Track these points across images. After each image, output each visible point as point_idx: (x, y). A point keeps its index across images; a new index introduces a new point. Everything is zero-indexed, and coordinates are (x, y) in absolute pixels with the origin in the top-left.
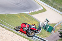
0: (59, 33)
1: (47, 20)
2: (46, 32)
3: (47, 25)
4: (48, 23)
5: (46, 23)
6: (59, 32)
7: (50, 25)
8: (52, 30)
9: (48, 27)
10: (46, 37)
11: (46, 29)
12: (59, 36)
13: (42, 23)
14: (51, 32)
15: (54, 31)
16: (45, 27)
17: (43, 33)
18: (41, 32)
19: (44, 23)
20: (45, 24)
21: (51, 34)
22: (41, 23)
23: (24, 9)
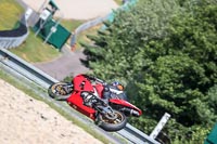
0: (83, 49)
1: (51, 3)
2: (44, 44)
3: (50, 23)
4: (53, 13)
5: (45, 15)
6: (83, 46)
7: (58, 23)
8: (66, 41)
9: (54, 30)
10: (39, 61)
11: (43, 33)
12: (82, 61)
13: (34, 11)
14: (60, 48)
16: (41, 26)
17: (31, 46)
19: (39, 14)
20: (44, 18)
21: (60, 55)
22: (29, 12)
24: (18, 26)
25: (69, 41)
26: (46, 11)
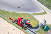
1: (45, 21)
2: (43, 30)
3: (45, 25)
4: (45, 23)
5: (44, 24)
7: (47, 25)
8: (48, 30)
9: (46, 27)
11: (43, 28)
13: (41, 23)
14: (47, 31)
15: (50, 31)
16: (43, 26)
17: (40, 31)
18: (39, 30)
19: (42, 23)
20: (43, 24)
21: (47, 33)
22: (40, 23)
23: (28, 10)
24: (37, 26)
25: (49, 30)
26: (44, 23)
